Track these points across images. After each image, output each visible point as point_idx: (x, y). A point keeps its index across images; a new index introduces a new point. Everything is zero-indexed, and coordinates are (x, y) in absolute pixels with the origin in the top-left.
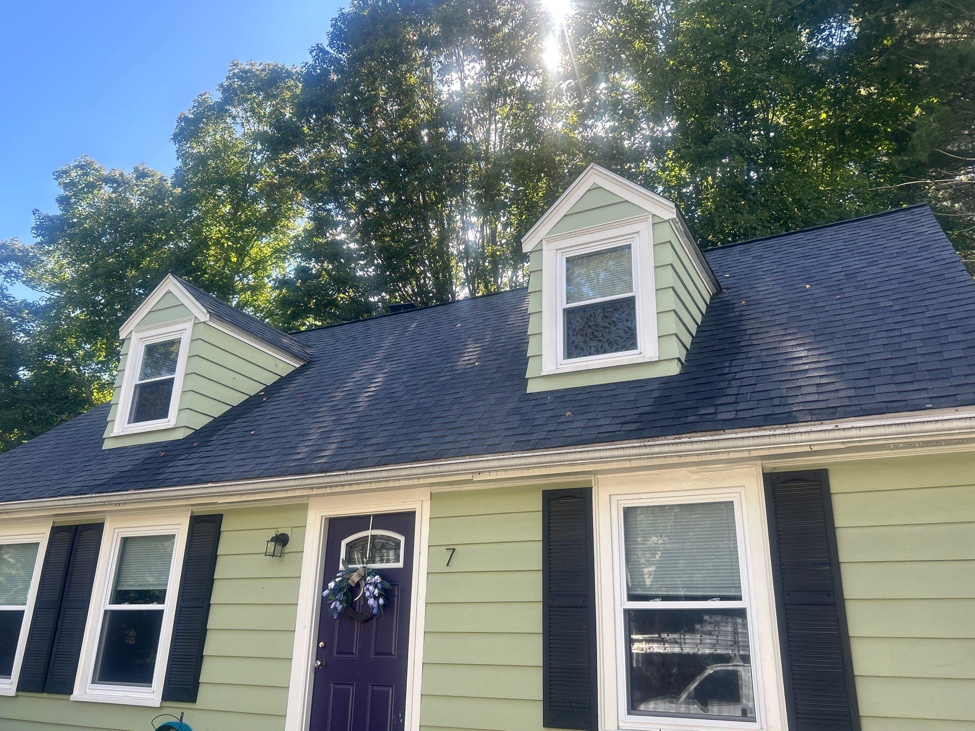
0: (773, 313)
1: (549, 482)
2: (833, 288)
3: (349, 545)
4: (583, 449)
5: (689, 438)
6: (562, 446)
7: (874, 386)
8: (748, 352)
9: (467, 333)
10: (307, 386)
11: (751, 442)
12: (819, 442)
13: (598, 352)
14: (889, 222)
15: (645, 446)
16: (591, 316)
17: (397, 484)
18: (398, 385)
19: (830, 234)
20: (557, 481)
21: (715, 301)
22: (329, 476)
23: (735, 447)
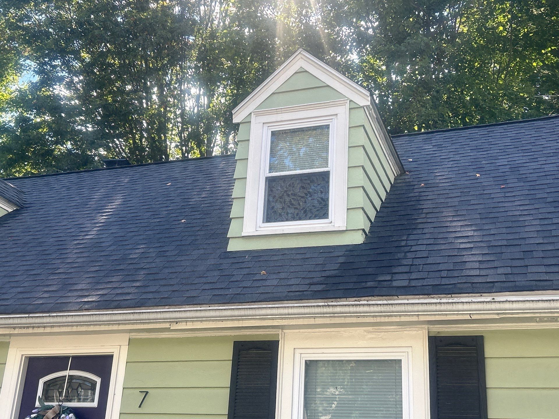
0: (446, 196)
1: (241, 333)
2: (499, 179)
3: (47, 384)
4: (274, 306)
5: (367, 301)
6: (254, 302)
7: (527, 266)
8: (423, 228)
9: (176, 192)
10: (18, 231)
11: (421, 308)
12: (478, 312)
13: (294, 219)
14: (549, 126)
15: (329, 306)
16: (290, 185)
17: (97, 328)
18: (107, 235)
19: (500, 131)
20: (248, 333)
21: (399, 181)
22: (32, 317)
23: (405, 312)
